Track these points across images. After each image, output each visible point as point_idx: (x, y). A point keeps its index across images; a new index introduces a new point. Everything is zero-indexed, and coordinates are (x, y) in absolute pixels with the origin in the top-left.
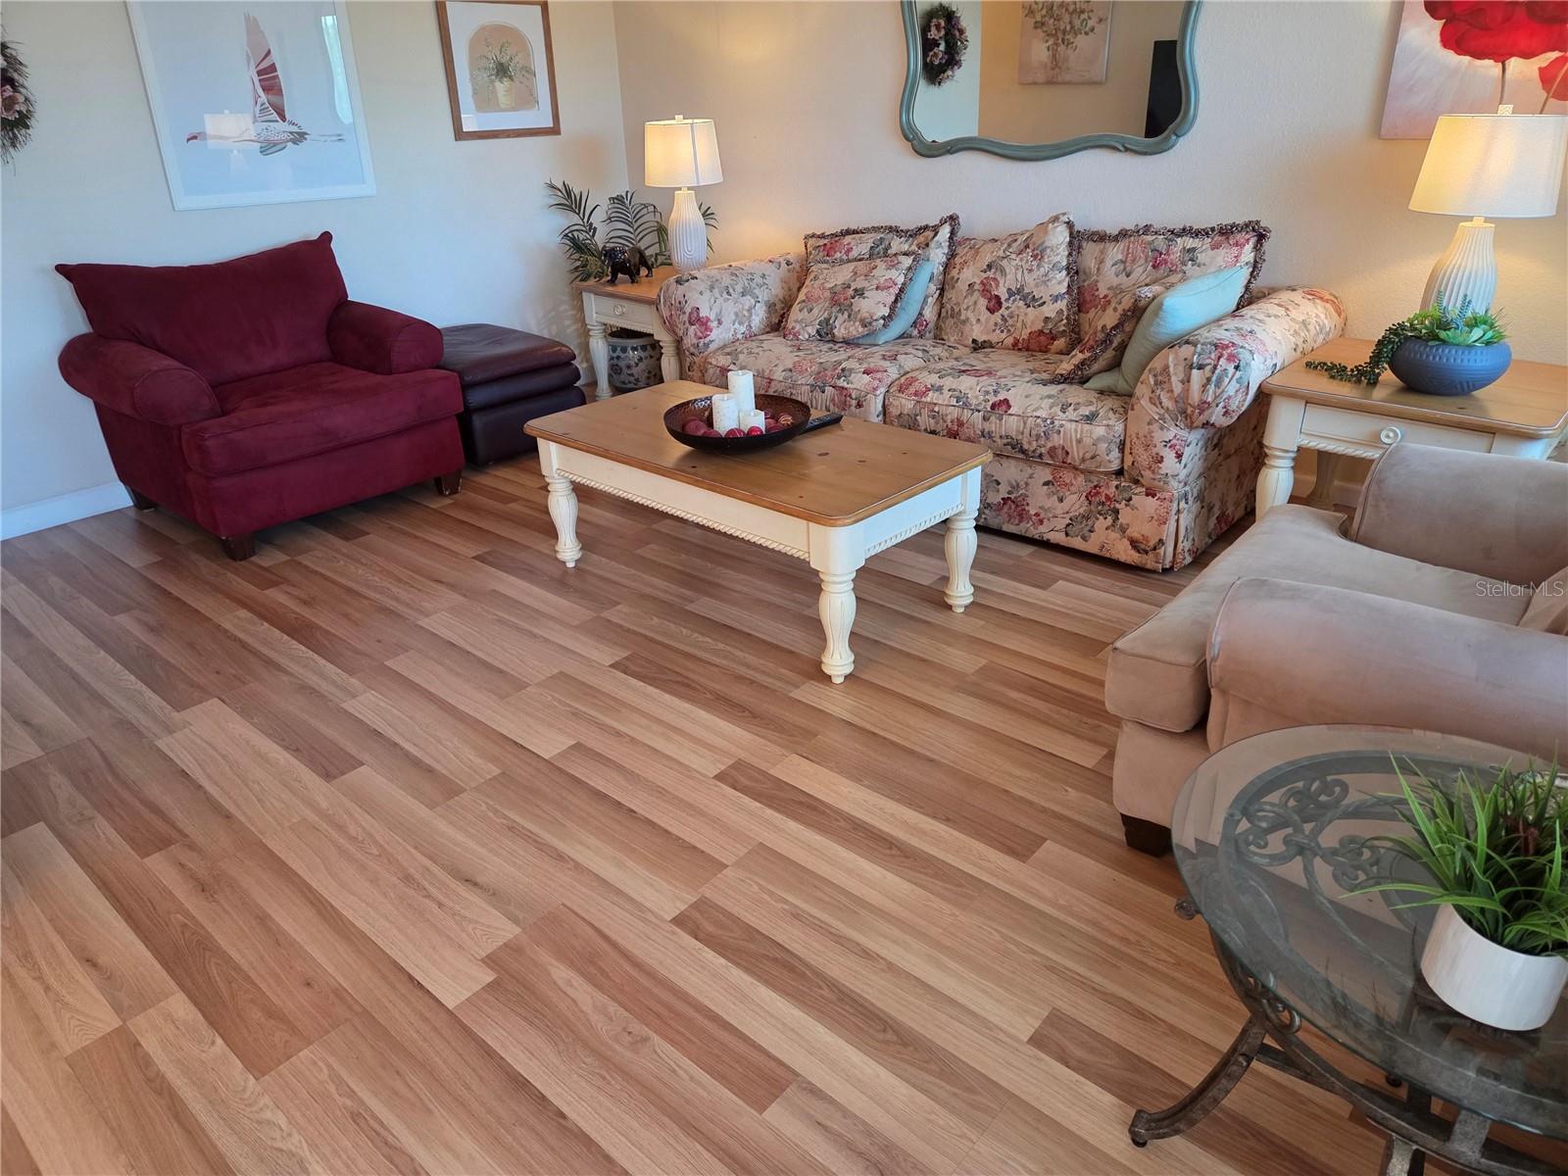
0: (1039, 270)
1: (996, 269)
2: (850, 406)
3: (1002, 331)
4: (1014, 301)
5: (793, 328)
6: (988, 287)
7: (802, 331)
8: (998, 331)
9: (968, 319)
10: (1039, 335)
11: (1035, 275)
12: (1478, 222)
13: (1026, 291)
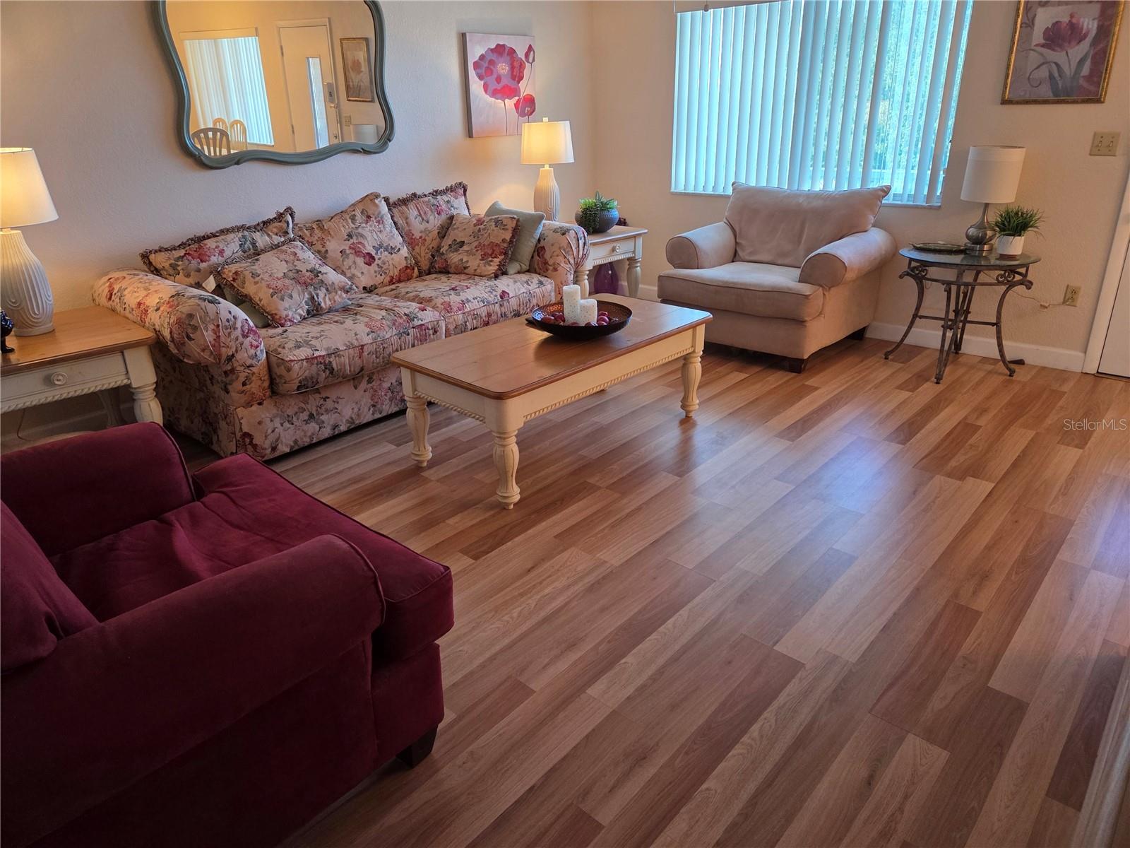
0: (385, 230)
1: (356, 236)
2: (430, 335)
3: (381, 275)
4: (381, 253)
5: (287, 316)
6: (358, 249)
7: (295, 315)
8: (379, 276)
9: (354, 275)
10: (406, 269)
11: (385, 233)
12: (547, 167)
13: (385, 245)
